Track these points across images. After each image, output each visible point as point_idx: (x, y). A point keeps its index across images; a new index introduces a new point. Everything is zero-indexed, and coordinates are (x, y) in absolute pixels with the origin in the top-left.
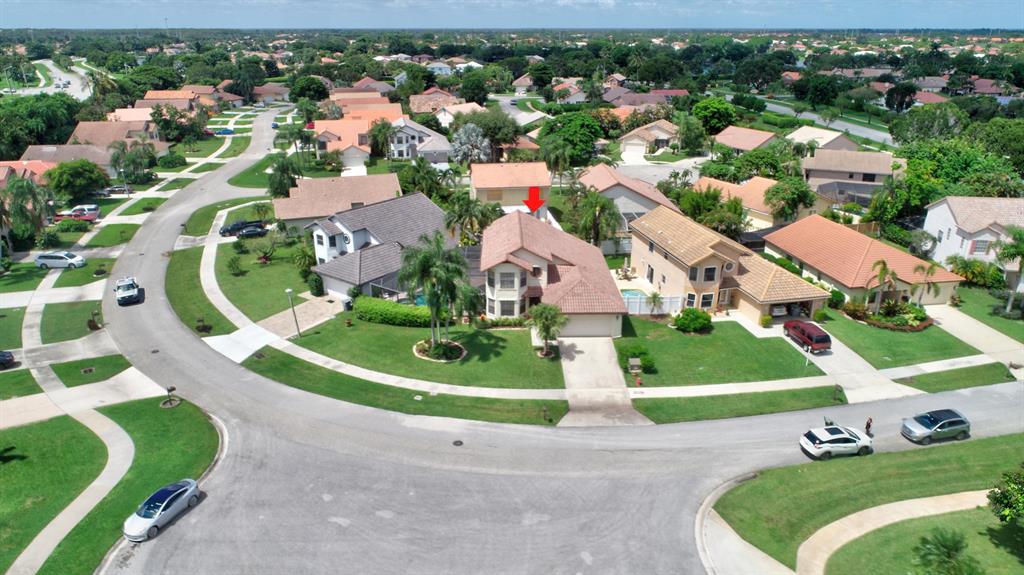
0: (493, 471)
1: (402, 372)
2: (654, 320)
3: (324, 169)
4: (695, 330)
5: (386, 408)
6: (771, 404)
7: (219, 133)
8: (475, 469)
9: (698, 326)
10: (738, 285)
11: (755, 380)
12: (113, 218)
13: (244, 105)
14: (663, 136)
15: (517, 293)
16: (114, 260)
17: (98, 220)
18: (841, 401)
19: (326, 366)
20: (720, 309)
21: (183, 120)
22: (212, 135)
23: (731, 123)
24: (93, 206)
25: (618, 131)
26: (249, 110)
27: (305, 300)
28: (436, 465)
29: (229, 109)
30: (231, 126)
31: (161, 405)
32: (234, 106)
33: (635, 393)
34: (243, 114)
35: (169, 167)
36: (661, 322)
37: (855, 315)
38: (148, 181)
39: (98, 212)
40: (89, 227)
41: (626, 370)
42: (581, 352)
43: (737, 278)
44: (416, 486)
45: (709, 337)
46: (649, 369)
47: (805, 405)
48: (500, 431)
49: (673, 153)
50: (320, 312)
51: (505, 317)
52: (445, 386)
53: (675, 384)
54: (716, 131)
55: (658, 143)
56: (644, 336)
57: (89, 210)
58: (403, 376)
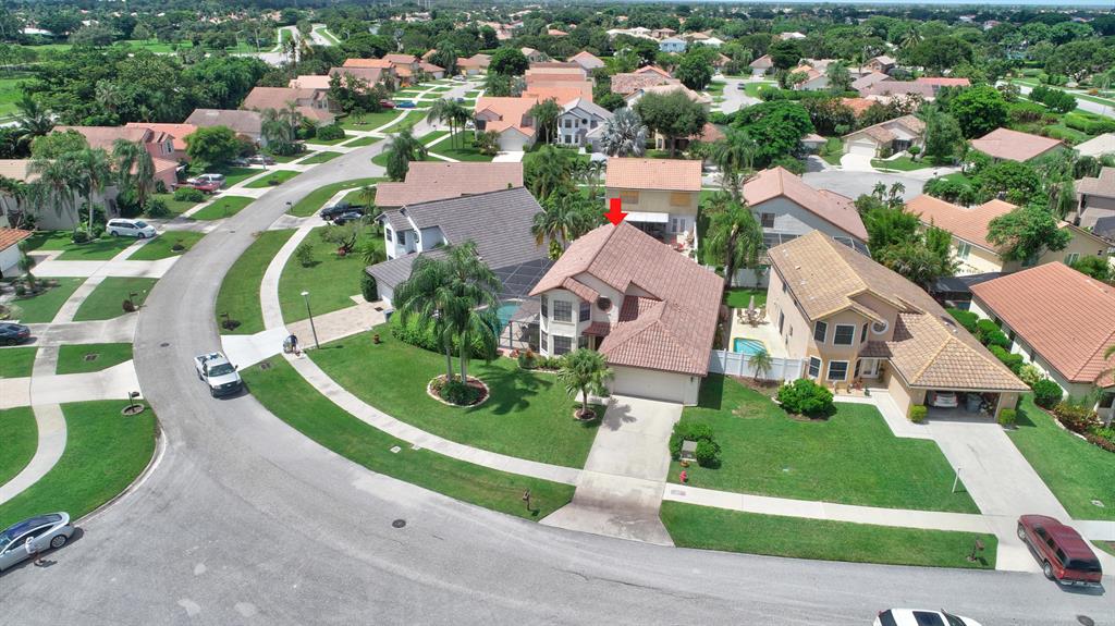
0: (414, 575)
1: (398, 411)
2: (758, 388)
3: (478, 152)
4: (805, 413)
5: (350, 458)
6: (866, 547)
7: (400, 106)
8: (395, 566)
9: (808, 406)
10: (889, 355)
11: (860, 503)
12: (236, 190)
13: (445, 77)
14: (905, 137)
15: (574, 329)
16: (202, 236)
17: (219, 191)
18: (984, 562)
19: (321, 391)
20: (859, 383)
21: (361, 90)
22: (391, 107)
23: (1003, 125)
24: (218, 176)
25: (847, 127)
26: (446, 83)
27: (355, 304)
28: (351, 549)
29: (427, 81)
30: (415, 101)
31: (123, 411)
32: (434, 78)
33: (673, 492)
34: (438, 86)
35: (326, 140)
36: (765, 392)
37: (1070, 423)
38: (293, 152)
39: (221, 183)
40: (205, 197)
41: (676, 457)
42: (632, 419)
43: (890, 344)
44: (308, 575)
45: (821, 424)
46: (708, 462)
47: (919, 557)
48: (463, 516)
49: (913, 159)
50: (360, 320)
51: (557, 357)
52: (437, 439)
53: (737, 488)
54: (979, 133)
55: (896, 145)
56: (729, 409)
57: (213, 179)
58: (395, 417)
